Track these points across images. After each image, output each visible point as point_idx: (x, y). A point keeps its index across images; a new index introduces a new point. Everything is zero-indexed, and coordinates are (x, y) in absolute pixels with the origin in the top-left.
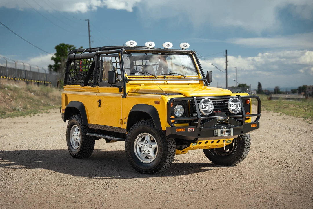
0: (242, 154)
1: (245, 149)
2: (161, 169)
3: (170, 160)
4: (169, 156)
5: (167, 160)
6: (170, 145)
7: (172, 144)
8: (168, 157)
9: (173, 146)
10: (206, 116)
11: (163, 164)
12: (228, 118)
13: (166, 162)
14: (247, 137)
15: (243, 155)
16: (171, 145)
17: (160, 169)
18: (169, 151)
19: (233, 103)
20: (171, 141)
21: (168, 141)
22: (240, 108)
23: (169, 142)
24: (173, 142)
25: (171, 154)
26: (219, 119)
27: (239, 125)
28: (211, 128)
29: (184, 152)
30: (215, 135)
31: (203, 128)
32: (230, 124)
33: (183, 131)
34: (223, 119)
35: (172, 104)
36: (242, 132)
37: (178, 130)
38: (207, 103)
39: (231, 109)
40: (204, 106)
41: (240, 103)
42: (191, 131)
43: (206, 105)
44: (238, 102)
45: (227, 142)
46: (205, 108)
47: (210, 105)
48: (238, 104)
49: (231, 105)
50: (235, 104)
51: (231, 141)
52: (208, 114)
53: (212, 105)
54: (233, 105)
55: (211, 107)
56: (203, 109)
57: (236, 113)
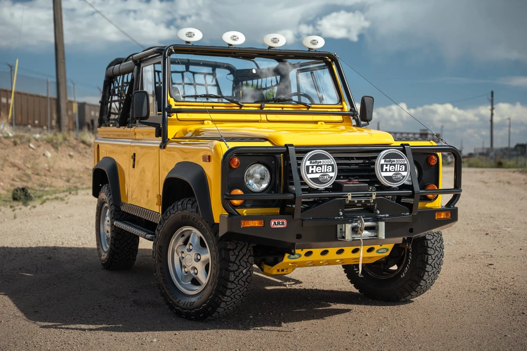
0: (421, 278)
1: (428, 266)
2: (217, 310)
3: (238, 291)
4: (233, 282)
5: (228, 291)
6: (235, 257)
7: (241, 254)
8: (230, 284)
9: (245, 259)
10: (316, 190)
11: (221, 299)
12: (374, 197)
13: (226, 296)
14: (434, 239)
15: (425, 280)
16: (240, 258)
17: (214, 310)
18: (234, 272)
19: (388, 161)
20: (238, 249)
21: (232, 248)
22: (405, 174)
23: (233, 250)
24: (244, 250)
25: (239, 278)
26: (350, 198)
27: (404, 215)
28: (330, 219)
29: (283, 270)
30: (339, 237)
31: (310, 219)
32: (378, 212)
33: (260, 225)
34: (360, 199)
35: (238, 163)
36: (411, 231)
37: (245, 224)
38: (321, 161)
39: (382, 175)
40: (313, 167)
41: (406, 163)
42: (279, 226)
43: (317, 166)
44: (400, 161)
45: (377, 252)
46: (314, 172)
47: (327, 165)
48: (400, 165)
49: (382, 166)
50: (394, 165)
51: (388, 251)
52: (321, 187)
53: (332, 165)
54: (388, 168)
55: (331, 171)
56: (309, 176)
57: (396, 186)
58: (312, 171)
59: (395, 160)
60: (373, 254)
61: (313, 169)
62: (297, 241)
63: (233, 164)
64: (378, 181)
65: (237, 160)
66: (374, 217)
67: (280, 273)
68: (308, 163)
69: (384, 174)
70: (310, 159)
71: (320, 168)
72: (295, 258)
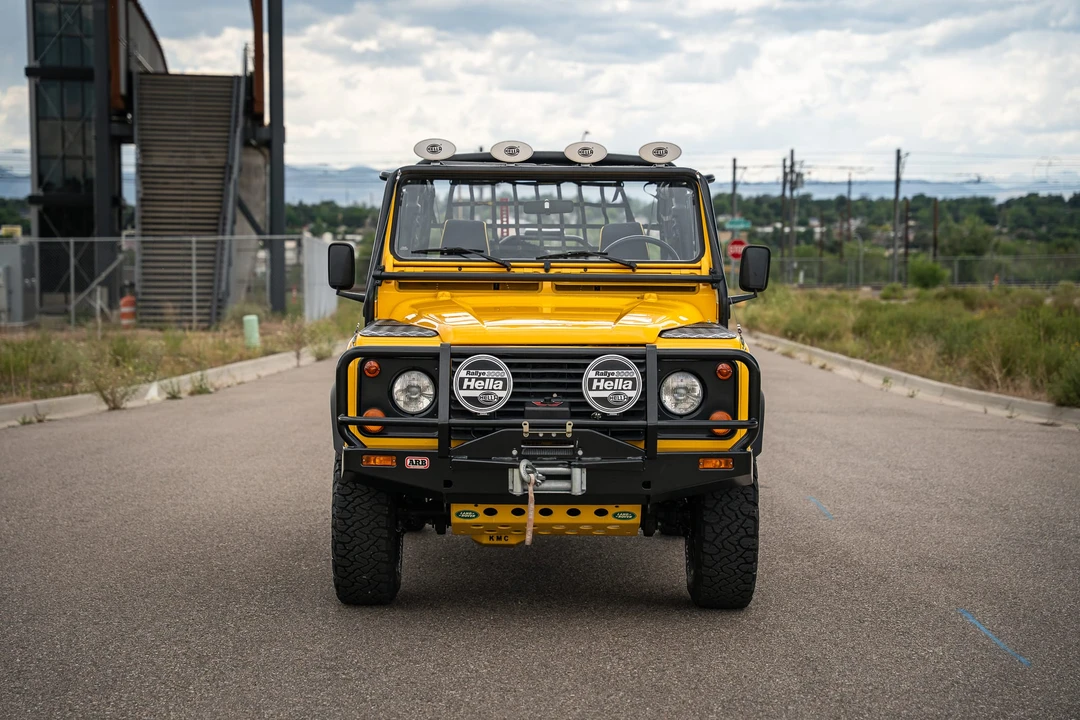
10: (475, 416)
12: (569, 429)
19: (602, 374)
22: (632, 394)
26: (526, 428)
27: (630, 459)
28: (495, 461)
29: (499, 538)
30: (510, 487)
31: (464, 459)
32: (580, 453)
33: (389, 463)
34: (547, 431)
35: (376, 370)
36: (647, 485)
37: (368, 461)
38: (486, 371)
39: (591, 395)
40: (469, 380)
41: (635, 376)
42: (418, 467)
43: (477, 379)
44: (624, 373)
45: (615, 515)
46: (472, 387)
47: (495, 379)
48: (625, 379)
49: (591, 381)
50: (613, 380)
51: (634, 516)
52: (484, 412)
53: (504, 380)
54: (601, 384)
55: (500, 388)
56: (463, 393)
57: (615, 413)
58: (469, 386)
59: (615, 372)
60: (608, 519)
61: (469, 383)
62: (445, 490)
63: (368, 370)
64: (586, 404)
65: (376, 365)
66: (570, 461)
67: (496, 542)
68: (463, 374)
69: (593, 394)
70: (468, 368)
71: (482, 382)
72: (469, 518)
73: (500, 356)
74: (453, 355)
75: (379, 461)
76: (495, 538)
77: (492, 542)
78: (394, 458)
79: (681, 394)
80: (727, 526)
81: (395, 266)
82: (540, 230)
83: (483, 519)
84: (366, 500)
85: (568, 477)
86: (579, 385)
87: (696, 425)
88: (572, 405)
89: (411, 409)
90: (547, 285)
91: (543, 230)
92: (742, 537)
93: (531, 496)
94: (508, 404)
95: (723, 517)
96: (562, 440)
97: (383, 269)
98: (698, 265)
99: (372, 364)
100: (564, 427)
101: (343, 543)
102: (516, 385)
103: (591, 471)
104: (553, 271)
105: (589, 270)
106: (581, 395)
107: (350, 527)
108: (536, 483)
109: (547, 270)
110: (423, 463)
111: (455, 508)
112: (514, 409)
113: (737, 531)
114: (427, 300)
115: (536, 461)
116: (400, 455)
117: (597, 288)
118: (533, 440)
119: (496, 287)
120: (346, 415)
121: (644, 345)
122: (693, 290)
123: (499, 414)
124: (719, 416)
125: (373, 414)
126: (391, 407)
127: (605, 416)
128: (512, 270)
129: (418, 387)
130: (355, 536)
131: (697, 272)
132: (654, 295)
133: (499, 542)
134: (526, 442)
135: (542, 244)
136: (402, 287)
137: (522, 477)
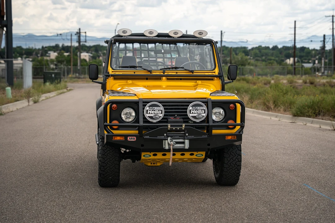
10: (152, 123)
12: (184, 126)
19: (194, 108)
22: (204, 115)
26: (169, 127)
27: (203, 137)
28: (159, 137)
29: (154, 164)
30: (164, 146)
31: (148, 137)
32: (187, 135)
33: (122, 139)
34: (176, 127)
35: (116, 107)
36: (209, 145)
37: (115, 138)
38: (155, 108)
39: (190, 115)
40: (150, 111)
41: (205, 109)
42: (132, 140)
43: (152, 110)
44: (201, 108)
45: (196, 155)
47: (159, 110)
48: (202, 110)
49: (190, 110)
50: (198, 110)
51: (202, 155)
52: (154, 121)
53: (161, 111)
54: (194, 112)
55: (160, 113)
56: (148, 115)
57: (198, 121)
58: (150, 113)
59: (198, 107)
60: (194, 157)
61: (150, 112)
62: (141, 148)
63: (113, 107)
64: (189, 118)
65: (116, 106)
66: (184, 137)
67: (153, 165)
68: (148, 108)
69: (191, 115)
70: (149, 106)
71: (154, 111)
72: (148, 157)
73: (160, 102)
74: (143, 102)
75: (118, 138)
76: (153, 164)
77: (151, 165)
78: (124, 137)
79: (218, 115)
80: (232, 158)
81: (112, 72)
82: (149, 59)
83: (152, 157)
84: (111, 151)
85: (183, 143)
86: (186, 112)
87: (223, 124)
88: (183, 118)
89: (127, 120)
90: (164, 78)
91: (150, 59)
92: (237, 162)
93: (172, 149)
94: (163, 119)
95: (231, 155)
96: (181, 130)
97: (109, 73)
98: (214, 71)
99: (114, 105)
100: (182, 126)
101: (103, 166)
102: (165, 112)
103: (191, 141)
104: (166, 74)
105: (178, 73)
106: (187, 115)
107: (106, 161)
108: (173, 145)
109: (164, 73)
110: (134, 139)
111: (143, 154)
112: (165, 120)
113: (235, 160)
114: (124, 83)
115: (173, 138)
116: (126, 136)
117: (181, 79)
118: (171, 130)
119: (147, 79)
120: (107, 123)
121: (206, 98)
122: (212, 79)
123: (159, 122)
124: (230, 122)
125: (115, 122)
126: (121, 120)
127: (195, 122)
128: (152, 73)
129: (130, 113)
130: (108, 164)
131: (214, 74)
132: (200, 81)
133: (154, 165)
134: (169, 131)
135: (149, 64)
136: (115, 79)
137: (168, 143)
